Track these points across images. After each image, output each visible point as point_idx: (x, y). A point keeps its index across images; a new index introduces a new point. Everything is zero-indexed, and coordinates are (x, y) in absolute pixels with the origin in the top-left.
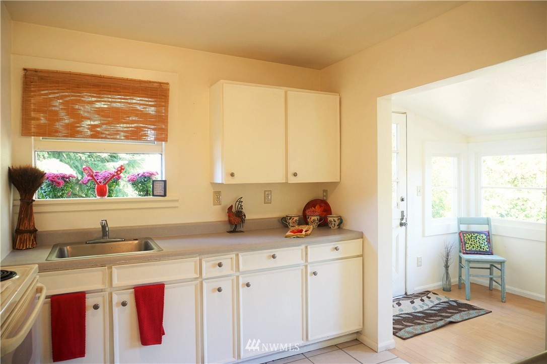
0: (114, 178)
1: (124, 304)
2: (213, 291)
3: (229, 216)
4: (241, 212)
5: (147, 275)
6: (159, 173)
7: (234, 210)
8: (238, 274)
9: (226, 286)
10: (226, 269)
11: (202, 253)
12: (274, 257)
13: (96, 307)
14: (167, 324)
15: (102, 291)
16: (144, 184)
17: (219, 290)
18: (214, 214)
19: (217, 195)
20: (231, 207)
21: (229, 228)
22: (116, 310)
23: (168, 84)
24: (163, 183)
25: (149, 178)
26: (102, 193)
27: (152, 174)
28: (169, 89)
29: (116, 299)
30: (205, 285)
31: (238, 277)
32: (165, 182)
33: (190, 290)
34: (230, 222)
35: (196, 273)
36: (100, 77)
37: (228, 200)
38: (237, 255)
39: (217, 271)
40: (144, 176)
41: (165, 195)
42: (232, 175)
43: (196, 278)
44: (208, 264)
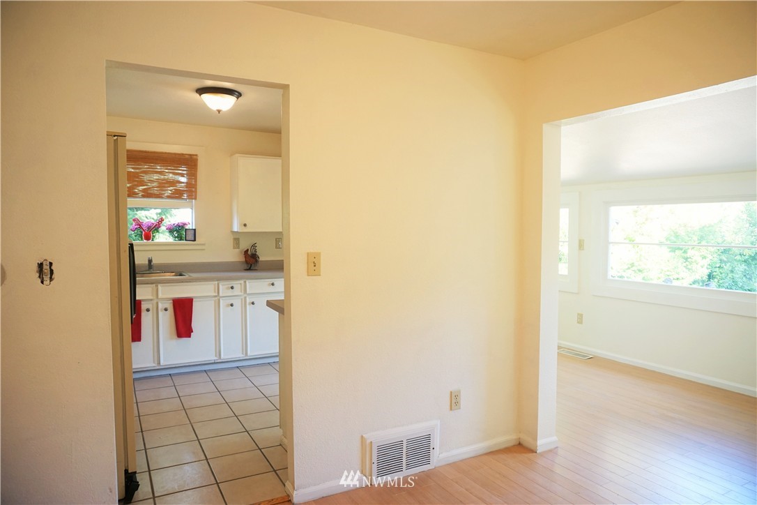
0: (156, 227)
1: (166, 310)
2: (227, 306)
3: (245, 257)
4: (255, 255)
5: (182, 291)
6: (191, 223)
7: (249, 253)
8: (245, 295)
9: (237, 303)
10: (237, 291)
11: (219, 279)
12: (273, 284)
13: (148, 310)
14: (194, 325)
15: (151, 300)
16: (179, 231)
17: (232, 305)
18: (233, 256)
19: (237, 241)
20: (248, 250)
21: (246, 267)
22: (161, 314)
23: (196, 155)
24: (193, 231)
25: (183, 227)
26: (148, 238)
27: (185, 224)
28: (197, 160)
29: (161, 306)
30: (221, 301)
31: (245, 298)
32: (195, 230)
33: (211, 304)
34: (246, 262)
35: (215, 292)
36: (146, 152)
37: (245, 245)
38: (245, 282)
39: (230, 292)
40: (178, 225)
41: (195, 240)
42: (245, 225)
43: (215, 296)
44: (224, 287)
